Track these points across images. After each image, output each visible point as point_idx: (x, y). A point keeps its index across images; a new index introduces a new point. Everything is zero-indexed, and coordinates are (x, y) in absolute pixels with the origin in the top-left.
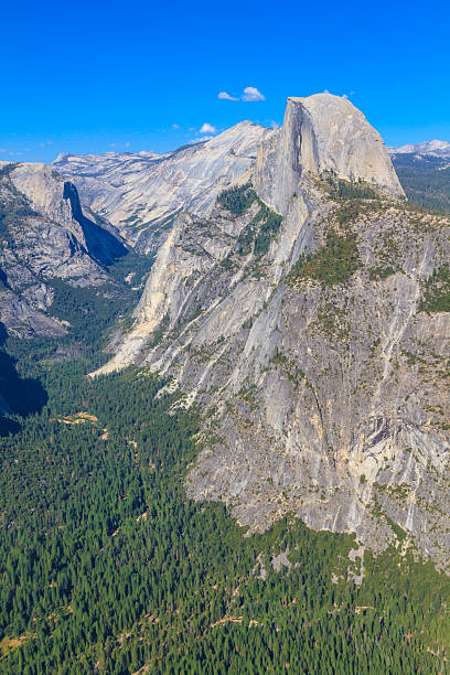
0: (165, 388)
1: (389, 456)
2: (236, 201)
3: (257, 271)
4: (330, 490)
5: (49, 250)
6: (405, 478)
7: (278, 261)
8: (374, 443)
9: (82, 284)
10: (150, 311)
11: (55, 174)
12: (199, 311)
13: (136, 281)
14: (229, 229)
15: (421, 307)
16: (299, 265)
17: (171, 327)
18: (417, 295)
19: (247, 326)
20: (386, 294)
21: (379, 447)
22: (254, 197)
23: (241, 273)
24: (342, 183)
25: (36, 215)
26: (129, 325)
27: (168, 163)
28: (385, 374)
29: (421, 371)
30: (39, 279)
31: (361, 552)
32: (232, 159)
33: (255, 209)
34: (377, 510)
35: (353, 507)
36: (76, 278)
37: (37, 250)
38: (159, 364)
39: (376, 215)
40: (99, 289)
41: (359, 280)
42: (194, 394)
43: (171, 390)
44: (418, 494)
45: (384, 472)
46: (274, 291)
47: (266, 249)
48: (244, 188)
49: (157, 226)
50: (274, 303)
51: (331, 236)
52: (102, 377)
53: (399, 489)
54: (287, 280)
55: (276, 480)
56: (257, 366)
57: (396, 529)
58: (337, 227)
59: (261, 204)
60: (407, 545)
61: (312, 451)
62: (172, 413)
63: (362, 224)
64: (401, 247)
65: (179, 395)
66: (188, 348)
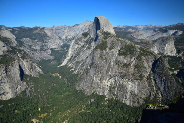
0: (72, 69)
1: (112, 81)
2: (85, 35)
3: (89, 48)
4: (102, 88)
5: (50, 43)
6: (115, 85)
7: (93, 46)
8: (110, 79)
9: (57, 49)
10: (69, 55)
11: (52, 29)
12: (78, 55)
13: (67, 49)
14: (84, 40)
15: (118, 55)
16: (96, 47)
17: (73, 58)
18: (118, 52)
19: (87, 58)
20: (112, 52)
21: (111, 80)
22: (88, 34)
23: (86, 48)
24: (104, 32)
25: (48, 37)
26: (65, 57)
27: (73, 28)
28: (112, 67)
29: (118, 66)
30: (49, 49)
31: (107, 99)
32: (84, 27)
33: (89, 36)
34: (110, 91)
35: (106, 91)
36: (55, 48)
37: (49, 43)
38: (71, 65)
39: (110, 38)
40: (60, 50)
41: (107, 50)
42: (77, 70)
43: (73, 69)
44: (117, 88)
45: (111, 84)
46: (92, 51)
47: (91, 44)
48: (87, 32)
49: (71, 39)
50: (92, 54)
51: (102, 41)
52: (60, 67)
53: (114, 87)
54: (94, 49)
55: (92, 86)
56: (89, 65)
57: (113, 94)
58: (103, 40)
59: (90, 35)
60: (115, 97)
61: (99, 81)
62: (73, 74)
63: (108, 39)
64: (115, 44)
65: (74, 70)
66: (76, 62)
